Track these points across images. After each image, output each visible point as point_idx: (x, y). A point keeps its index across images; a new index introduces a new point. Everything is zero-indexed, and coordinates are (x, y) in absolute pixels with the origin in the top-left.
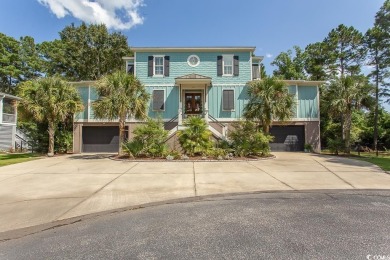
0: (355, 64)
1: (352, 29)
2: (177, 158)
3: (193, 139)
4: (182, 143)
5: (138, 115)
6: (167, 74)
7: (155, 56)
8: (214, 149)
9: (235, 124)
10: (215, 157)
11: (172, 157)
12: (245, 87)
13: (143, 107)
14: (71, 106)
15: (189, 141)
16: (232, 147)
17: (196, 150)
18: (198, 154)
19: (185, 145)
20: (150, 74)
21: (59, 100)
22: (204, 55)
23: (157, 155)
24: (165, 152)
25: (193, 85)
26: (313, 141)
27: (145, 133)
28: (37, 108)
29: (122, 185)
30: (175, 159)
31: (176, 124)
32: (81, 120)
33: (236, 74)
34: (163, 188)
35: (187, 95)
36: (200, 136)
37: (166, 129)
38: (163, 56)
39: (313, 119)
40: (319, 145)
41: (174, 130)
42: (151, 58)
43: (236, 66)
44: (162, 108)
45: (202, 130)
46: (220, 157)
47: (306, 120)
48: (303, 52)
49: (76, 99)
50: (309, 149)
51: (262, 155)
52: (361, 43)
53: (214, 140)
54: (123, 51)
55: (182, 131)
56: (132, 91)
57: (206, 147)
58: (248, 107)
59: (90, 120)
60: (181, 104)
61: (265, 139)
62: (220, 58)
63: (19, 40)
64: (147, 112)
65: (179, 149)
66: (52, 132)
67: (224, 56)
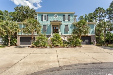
0: (103, 19)
1: (102, 8)
2: (51, 47)
3: (56, 41)
4: (52, 42)
5: (38, 33)
6: (47, 20)
7: (44, 15)
8: (63, 44)
9: (70, 36)
10: (64, 47)
11: (49, 47)
12: (72, 25)
13: (39, 30)
14: (16, 30)
15: (55, 41)
16: (69, 43)
17: (57, 44)
18: (58, 46)
19: (53, 43)
20: (42, 20)
21: (12, 28)
22: (59, 14)
23: (44, 46)
24: (46, 45)
25: (56, 24)
26: (93, 41)
27: (40, 39)
28: (4, 30)
29: (28, 60)
30: (50, 47)
31: (50, 36)
32: (20, 35)
33: (69, 21)
34: (45, 61)
35: (54, 27)
36: (58, 40)
37: (47, 37)
38: (46, 15)
39: (93, 34)
40: (95, 43)
41: (50, 38)
42: (42, 15)
43: (69, 18)
44: (46, 31)
45: (59, 38)
46: (65, 47)
47: (91, 35)
48: (87, 16)
49: (18, 28)
50: (92, 44)
51: (79, 46)
52: (105, 12)
53: (63, 41)
54: (34, 14)
55: (52, 38)
56: (36, 25)
57: (60, 43)
58: (74, 30)
59: (23, 35)
60: (52, 30)
61: (80, 41)
62: (64, 15)
63: (3, 11)
64: (41, 32)
65: (51, 44)
66: (9, 39)
67: (65, 15)
